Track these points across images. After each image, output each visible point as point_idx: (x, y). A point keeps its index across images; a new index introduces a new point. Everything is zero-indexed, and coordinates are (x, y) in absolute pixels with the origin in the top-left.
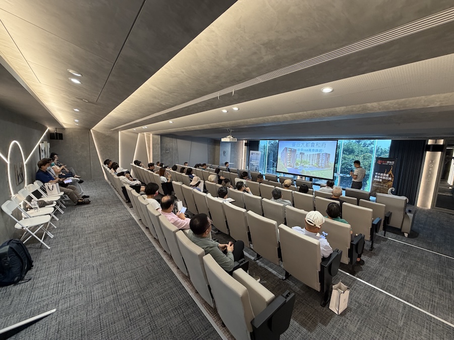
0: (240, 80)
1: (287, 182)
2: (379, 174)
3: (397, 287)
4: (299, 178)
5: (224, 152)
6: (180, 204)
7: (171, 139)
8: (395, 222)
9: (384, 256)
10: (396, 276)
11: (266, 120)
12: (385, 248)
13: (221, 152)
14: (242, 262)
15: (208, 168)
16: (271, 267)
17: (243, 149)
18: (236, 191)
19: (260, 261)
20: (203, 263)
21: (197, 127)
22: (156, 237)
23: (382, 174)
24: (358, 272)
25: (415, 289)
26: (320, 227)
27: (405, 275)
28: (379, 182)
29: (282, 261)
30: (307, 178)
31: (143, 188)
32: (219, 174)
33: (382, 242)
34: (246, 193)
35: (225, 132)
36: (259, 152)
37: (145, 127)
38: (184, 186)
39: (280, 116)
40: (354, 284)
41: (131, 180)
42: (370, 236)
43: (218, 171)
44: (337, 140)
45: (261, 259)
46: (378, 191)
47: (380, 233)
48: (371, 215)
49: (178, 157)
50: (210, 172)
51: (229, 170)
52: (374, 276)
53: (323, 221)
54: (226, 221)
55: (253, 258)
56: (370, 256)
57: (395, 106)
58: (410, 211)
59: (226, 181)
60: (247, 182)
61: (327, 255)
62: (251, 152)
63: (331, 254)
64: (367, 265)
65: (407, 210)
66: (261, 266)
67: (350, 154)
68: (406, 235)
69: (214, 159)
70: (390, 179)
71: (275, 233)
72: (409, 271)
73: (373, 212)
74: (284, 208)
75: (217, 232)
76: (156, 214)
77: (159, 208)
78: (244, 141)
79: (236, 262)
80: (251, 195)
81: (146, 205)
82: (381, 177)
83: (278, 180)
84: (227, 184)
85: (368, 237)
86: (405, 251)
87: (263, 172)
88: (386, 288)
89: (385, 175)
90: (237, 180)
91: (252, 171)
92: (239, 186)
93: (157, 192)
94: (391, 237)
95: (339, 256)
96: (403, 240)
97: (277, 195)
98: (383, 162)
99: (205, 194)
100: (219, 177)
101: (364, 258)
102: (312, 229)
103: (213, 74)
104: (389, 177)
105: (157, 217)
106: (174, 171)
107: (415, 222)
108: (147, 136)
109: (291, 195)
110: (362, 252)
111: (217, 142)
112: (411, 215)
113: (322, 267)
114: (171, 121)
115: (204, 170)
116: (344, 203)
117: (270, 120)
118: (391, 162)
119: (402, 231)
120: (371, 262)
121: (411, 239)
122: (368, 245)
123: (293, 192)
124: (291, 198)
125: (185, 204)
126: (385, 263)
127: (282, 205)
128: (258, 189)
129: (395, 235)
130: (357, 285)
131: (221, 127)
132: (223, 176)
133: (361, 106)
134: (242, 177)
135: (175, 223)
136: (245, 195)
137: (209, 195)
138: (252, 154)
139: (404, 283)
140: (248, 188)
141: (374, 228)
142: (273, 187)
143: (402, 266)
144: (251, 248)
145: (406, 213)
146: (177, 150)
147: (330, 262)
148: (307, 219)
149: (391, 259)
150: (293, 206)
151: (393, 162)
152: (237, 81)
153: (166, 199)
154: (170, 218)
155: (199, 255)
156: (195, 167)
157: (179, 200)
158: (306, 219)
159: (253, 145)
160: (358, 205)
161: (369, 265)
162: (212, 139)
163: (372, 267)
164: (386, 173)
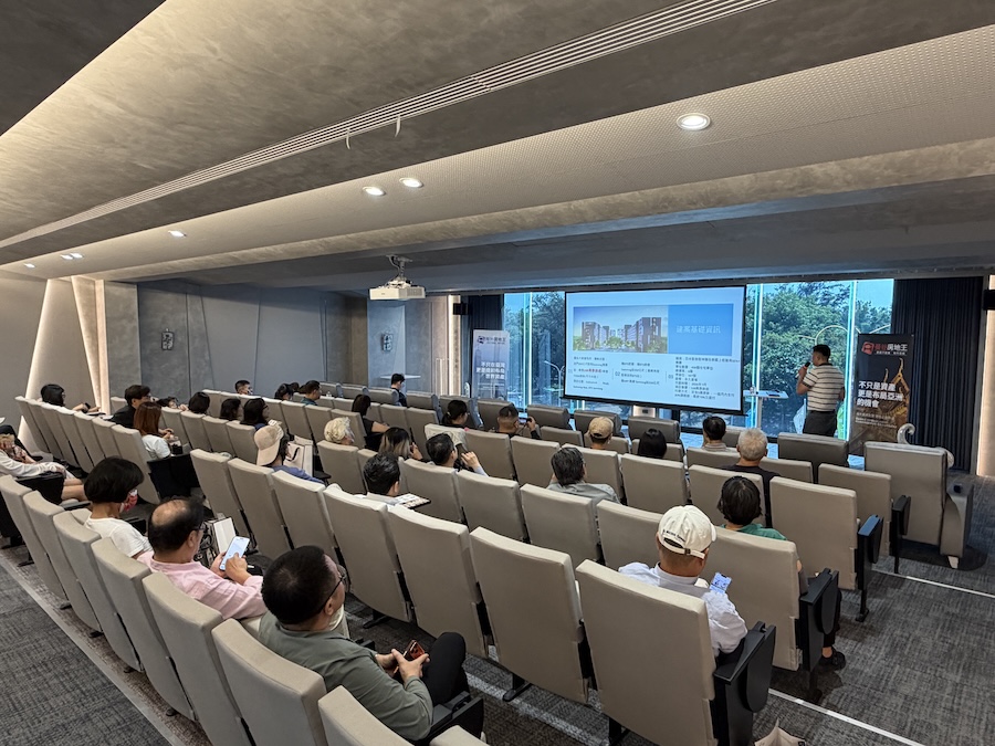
0: (420, 84)
1: (600, 424)
2: (869, 384)
3: (938, 722)
4: (636, 411)
5: (383, 340)
6: (223, 529)
7: (181, 297)
8: (922, 526)
9: (898, 632)
10: (933, 687)
11: (518, 221)
12: (899, 607)
13: (373, 340)
14: (460, 705)
15: (329, 397)
16: (561, 715)
17: (451, 324)
18: (431, 467)
19: (526, 700)
20: (318, 722)
21: (278, 251)
22: (135, 665)
23: (877, 386)
24: (828, 691)
25: (985, 720)
26: (702, 556)
27: (958, 681)
28: (872, 410)
29: (595, 687)
30: (661, 410)
31: (73, 485)
32: (368, 416)
33: (890, 590)
34: (464, 473)
35: (380, 265)
36: (502, 334)
37: (75, 254)
38: (238, 463)
39: (558, 207)
40: (820, 731)
41: (22, 460)
42: (854, 575)
43: (362, 404)
44: (741, 283)
45: (529, 693)
46: (871, 436)
47: (883, 564)
48: (852, 511)
49: (210, 363)
50: (336, 411)
51: (403, 401)
52: (873, 697)
53: (710, 535)
54: (401, 576)
55: (499, 694)
56: (861, 639)
57: (886, 173)
58: (958, 490)
59: (397, 435)
60: (467, 437)
61: (730, 644)
62: (477, 333)
63: (743, 641)
64: (851, 666)
65: (950, 488)
66: (527, 718)
67: (785, 330)
68: (954, 562)
69: (348, 363)
70: (900, 397)
71: (567, 594)
72: (967, 669)
73: (859, 500)
74: (592, 509)
75: (371, 618)
76: (132, 571)
77: (141, 552)
78: (451, 300)
79: (439, 706)
80: (482, 478)
81: (87, 546)
82: (876, 394)
83: (572, 423)
84: (398, 449)
85: (848, 580)
86: (952, 610)
87: (522, 400)
88: (907, 729)
89: (884, 385)
90: (433, 430)
91: (483, 397)
92: (439, 452)
93: (134, 493)
94: (914, 574)
95: (768, 643)
96: (947, 579)
97: (569, 472)
98: (878, 346)
99: (317, 487)
100: (368, 425)
101: (843, 645)
102: (680, 564)
103: (324, 61)
104: (897, 391)
105: (137, 583)
106: (199, 416)
107: (974, 521)
108: (80, 288)
109: (614, 467)
110: (837, 628)
111: (354, 305)
112: (960, 501)
113: (719, 684)
114: (176, 231)
115: (310, 406)
116: (775, 480)
117: (529, 220)
118: (897, 347)
119: (943, 550)
120: (863, 656)
121: (968, 573)
122: (851, 606)
123: (620, 456)
124: (615, 480)
125: (244, 527)
126: (902, 655)
127: (585, 501)
128: (507, 458)
129: (923, 567)
130: (827, 732)
131: (365, 247)
132: (382, 422)
133: (795, 175)
134: (446, 422)
135: (209, 598)
136: (460, 478)
137: (335, 491)
138: (481, 340)
139: (955, 707)
140: (470, 456)
141: (866, 549)
142: (556, 445)
143: (948, 655)
144: (489, 661)
145: (948, 497)
146: (205, 336)
147: (741, 663)
148: (661, 535)
149: (917, 640)
150: (624, 502)
151: (904, 346)
152: (410, 88)
153: (168, 511)
154: (186, 583)
155: (303, 698)
156: (279, 396)
157: (220, 515)
158: (659, 534)
159: (480, 312)
160: (816, 481)
161: (858, 666)
162: (336, 292)
163: (867, 670)
164: (889, 382)
